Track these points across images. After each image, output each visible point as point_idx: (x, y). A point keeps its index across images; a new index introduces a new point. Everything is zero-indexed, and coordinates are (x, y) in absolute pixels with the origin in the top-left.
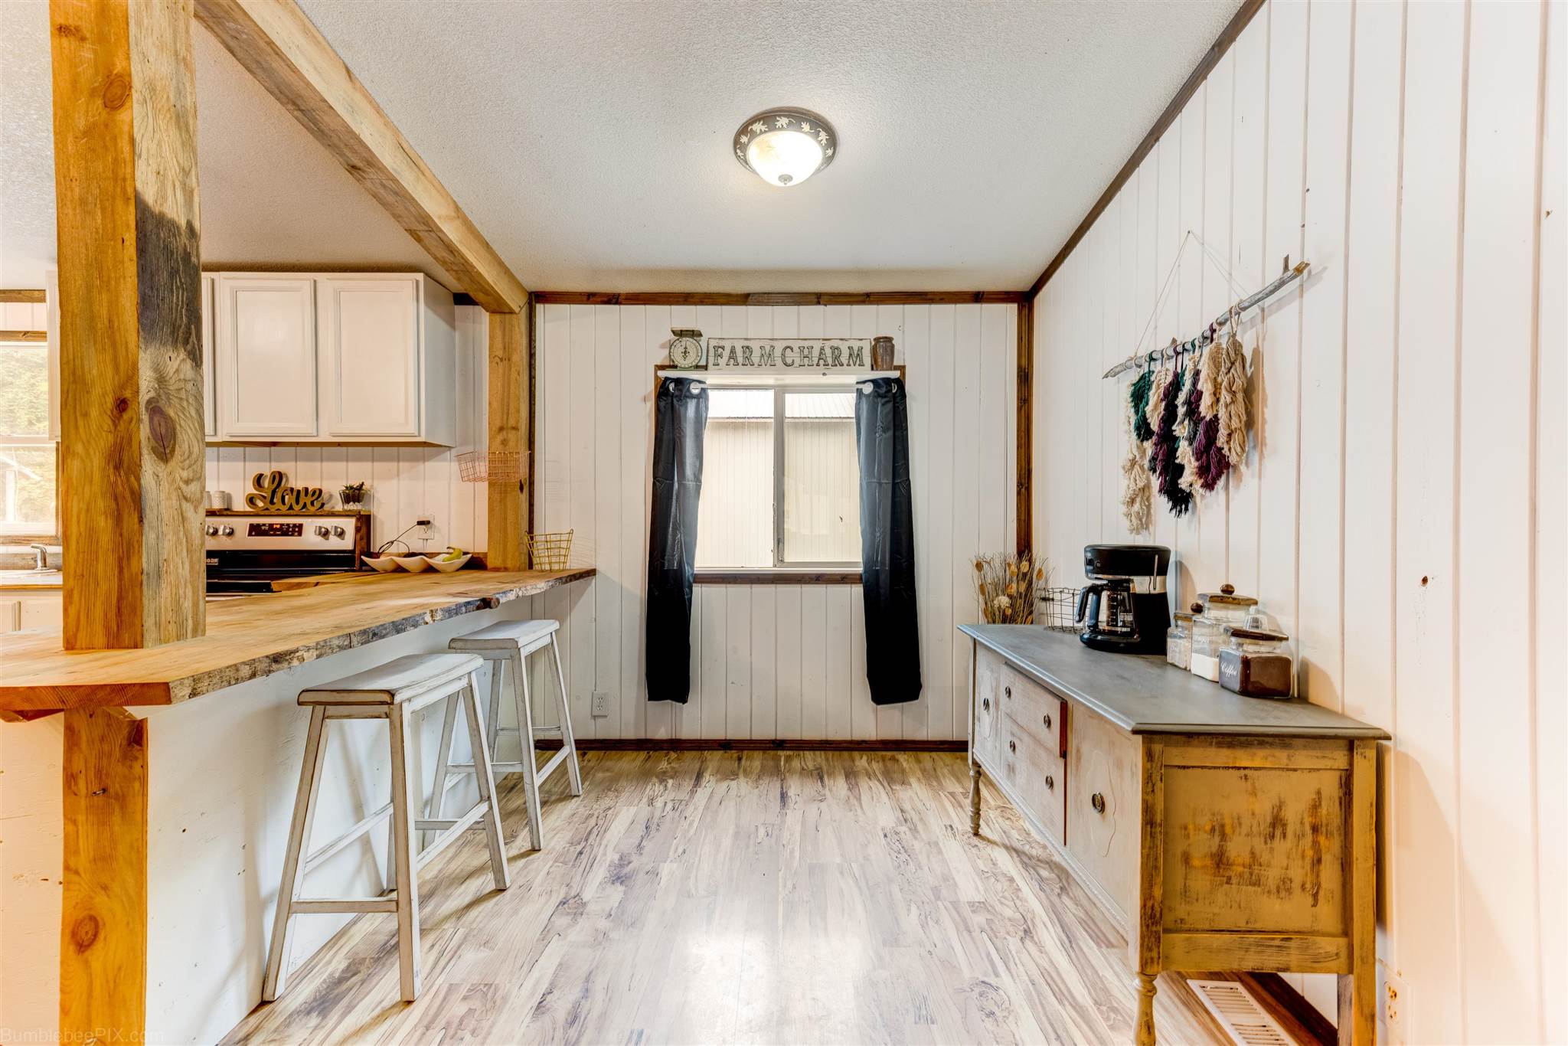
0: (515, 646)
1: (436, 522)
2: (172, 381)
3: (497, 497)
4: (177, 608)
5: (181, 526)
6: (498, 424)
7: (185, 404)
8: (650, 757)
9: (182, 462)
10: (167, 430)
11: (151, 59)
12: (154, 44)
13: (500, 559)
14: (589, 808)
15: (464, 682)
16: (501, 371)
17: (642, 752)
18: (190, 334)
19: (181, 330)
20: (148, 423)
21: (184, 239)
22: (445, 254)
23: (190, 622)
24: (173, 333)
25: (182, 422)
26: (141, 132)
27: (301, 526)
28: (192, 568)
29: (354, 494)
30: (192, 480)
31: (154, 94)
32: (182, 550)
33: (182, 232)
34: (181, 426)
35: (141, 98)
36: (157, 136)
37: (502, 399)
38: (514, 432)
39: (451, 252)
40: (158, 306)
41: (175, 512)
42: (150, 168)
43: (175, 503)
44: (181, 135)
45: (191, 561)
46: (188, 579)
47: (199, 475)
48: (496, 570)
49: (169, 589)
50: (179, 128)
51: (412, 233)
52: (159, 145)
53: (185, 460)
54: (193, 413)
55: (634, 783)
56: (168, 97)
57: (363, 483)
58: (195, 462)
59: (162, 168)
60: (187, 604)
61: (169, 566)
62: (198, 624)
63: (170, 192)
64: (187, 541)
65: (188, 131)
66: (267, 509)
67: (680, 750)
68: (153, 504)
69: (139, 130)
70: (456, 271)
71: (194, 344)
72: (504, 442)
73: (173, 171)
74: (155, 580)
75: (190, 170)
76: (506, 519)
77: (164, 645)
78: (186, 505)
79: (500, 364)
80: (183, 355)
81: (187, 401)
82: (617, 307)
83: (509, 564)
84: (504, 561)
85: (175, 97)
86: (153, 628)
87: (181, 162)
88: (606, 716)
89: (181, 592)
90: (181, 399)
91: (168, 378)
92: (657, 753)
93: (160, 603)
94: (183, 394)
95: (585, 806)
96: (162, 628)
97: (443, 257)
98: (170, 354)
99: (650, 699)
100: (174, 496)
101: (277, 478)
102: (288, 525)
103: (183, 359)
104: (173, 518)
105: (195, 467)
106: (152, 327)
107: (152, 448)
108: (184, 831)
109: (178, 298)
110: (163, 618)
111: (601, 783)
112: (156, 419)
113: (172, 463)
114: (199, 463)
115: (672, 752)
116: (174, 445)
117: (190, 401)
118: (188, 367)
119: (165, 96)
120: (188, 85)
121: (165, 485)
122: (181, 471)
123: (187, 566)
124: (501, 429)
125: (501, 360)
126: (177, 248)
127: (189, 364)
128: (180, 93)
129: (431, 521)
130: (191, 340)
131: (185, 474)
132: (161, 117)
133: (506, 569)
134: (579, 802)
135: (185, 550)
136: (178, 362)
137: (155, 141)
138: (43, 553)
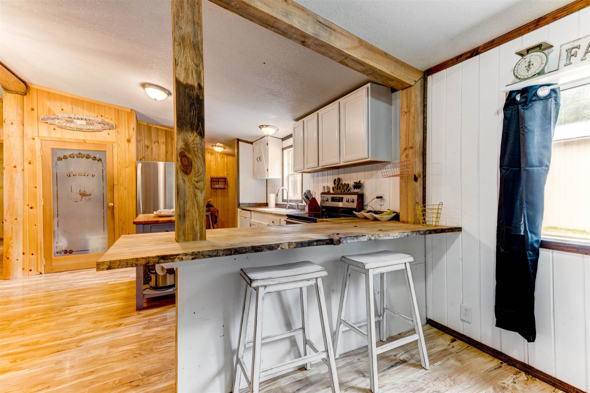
0: (364, 267)
1: (385, 197)
2: (191, 145)
3: (404, 185)
4: (193, 228)
5: (195, 198)
6: (404, 147)
7: (197, 153)
8: (500, 367)
9: (195, 174)
10: (188, 163)
11: (183, 28)
12: (184, 22)
13: (405, 217)
14: (426, 382)
15: (313, 282)
16: (406, 119)
17: (496, 360)
18: (199, 126)
19: (195, 125)
20: (180, 161)
21: (197, 91)
22: (361, 68)
23: (199, 234)
24: (191, 127)
25: (195, 160)
26: (178, 56)
27: (342, 198)
28: (199, 214)
29: (358, 185)
30: (200, 181)
31: (184, 40)
32: (195, 207)
33: (196, 89)
34: (194, 161)
35: (178, 44)
36: (185, 55)
37: (406, 134)
38: (411, 149)
39: (361, 64)
40: (185, 117)
41: (192, 193)
42: (182, 68)
43: (192, 190)
44: (195, 52)
45: (199, 212)
46: (198, 218)
47: (203, 179)
48: (404, 222)
49: (189, 222)
50: (195, 49)
51: (341, 62)
52: (186, 59)
53: (196, 174)
54: (200, 156)
55: (473, 382)
56: (190, 39)
57: (360, 181)
58: (201, 174)
59: (187, 67)
60: (198, 228)
61: (189, 213)
62: (202, 236)
63: (190, 75)
64: (197, 204)
65: (199, 49)
67: (533, 376)
68: (182, 190)
69: (178, 55)
70: (371, 74)
71: (201, 129)
72: (407, 156)
73: (192, 67)
74: (183, 218)
75: (199, 64)
76: (407, 196)
77: (187, 242)
78: (196, 190)
79: (406, 115)
80: (195, 134)
81: (198, 151)
82: (477, 56)
83: (409, 220)
84: (407, 218)
85: (193, 38)
86: (182, 235)
87: (195, 62)
88: (470, 323)
89: (195, 223)
90: (195, 151)
91: (189, 144)
92: (509, 367)
93: (185, 226)
94: (196, 149)
95: (424, 380)
96: (186, 236)
97: (361, 69)
98: (189, 135)
99: (498, 325)
100: (191, 187)
101: (339, 180)
102: (340, 198)
103: (196, 136)
104: (191, 195)
105: (201, 176)
106: (182, 125)
107: (182, 170)
108: (194, 313)
109: (193, 113)
110: (187, 232)
111: (449, 368)
112: (183, 159)
113: (191, 175)
114: (203, 175)
115: (523, 374)
116: (191, 169)
117: (199, 151)
118: (198, 139)
119: (189, 40)
120: (199, 32)
121: (187, 183)
122: (194, 178)
123: (197, 213)
124: (405, 149)
125: (406, 113)
126: (193, 95)
127: (198, 137)
128: (195, 36)
129: (383, 197)
130: (199, 128)
131: (196, 179)
132: (187, 48)
133: (408, 222)
134: (423, 374)
135: (196, 207)
136: (194, 137)
137: (184, 58)
138: (298, 205)
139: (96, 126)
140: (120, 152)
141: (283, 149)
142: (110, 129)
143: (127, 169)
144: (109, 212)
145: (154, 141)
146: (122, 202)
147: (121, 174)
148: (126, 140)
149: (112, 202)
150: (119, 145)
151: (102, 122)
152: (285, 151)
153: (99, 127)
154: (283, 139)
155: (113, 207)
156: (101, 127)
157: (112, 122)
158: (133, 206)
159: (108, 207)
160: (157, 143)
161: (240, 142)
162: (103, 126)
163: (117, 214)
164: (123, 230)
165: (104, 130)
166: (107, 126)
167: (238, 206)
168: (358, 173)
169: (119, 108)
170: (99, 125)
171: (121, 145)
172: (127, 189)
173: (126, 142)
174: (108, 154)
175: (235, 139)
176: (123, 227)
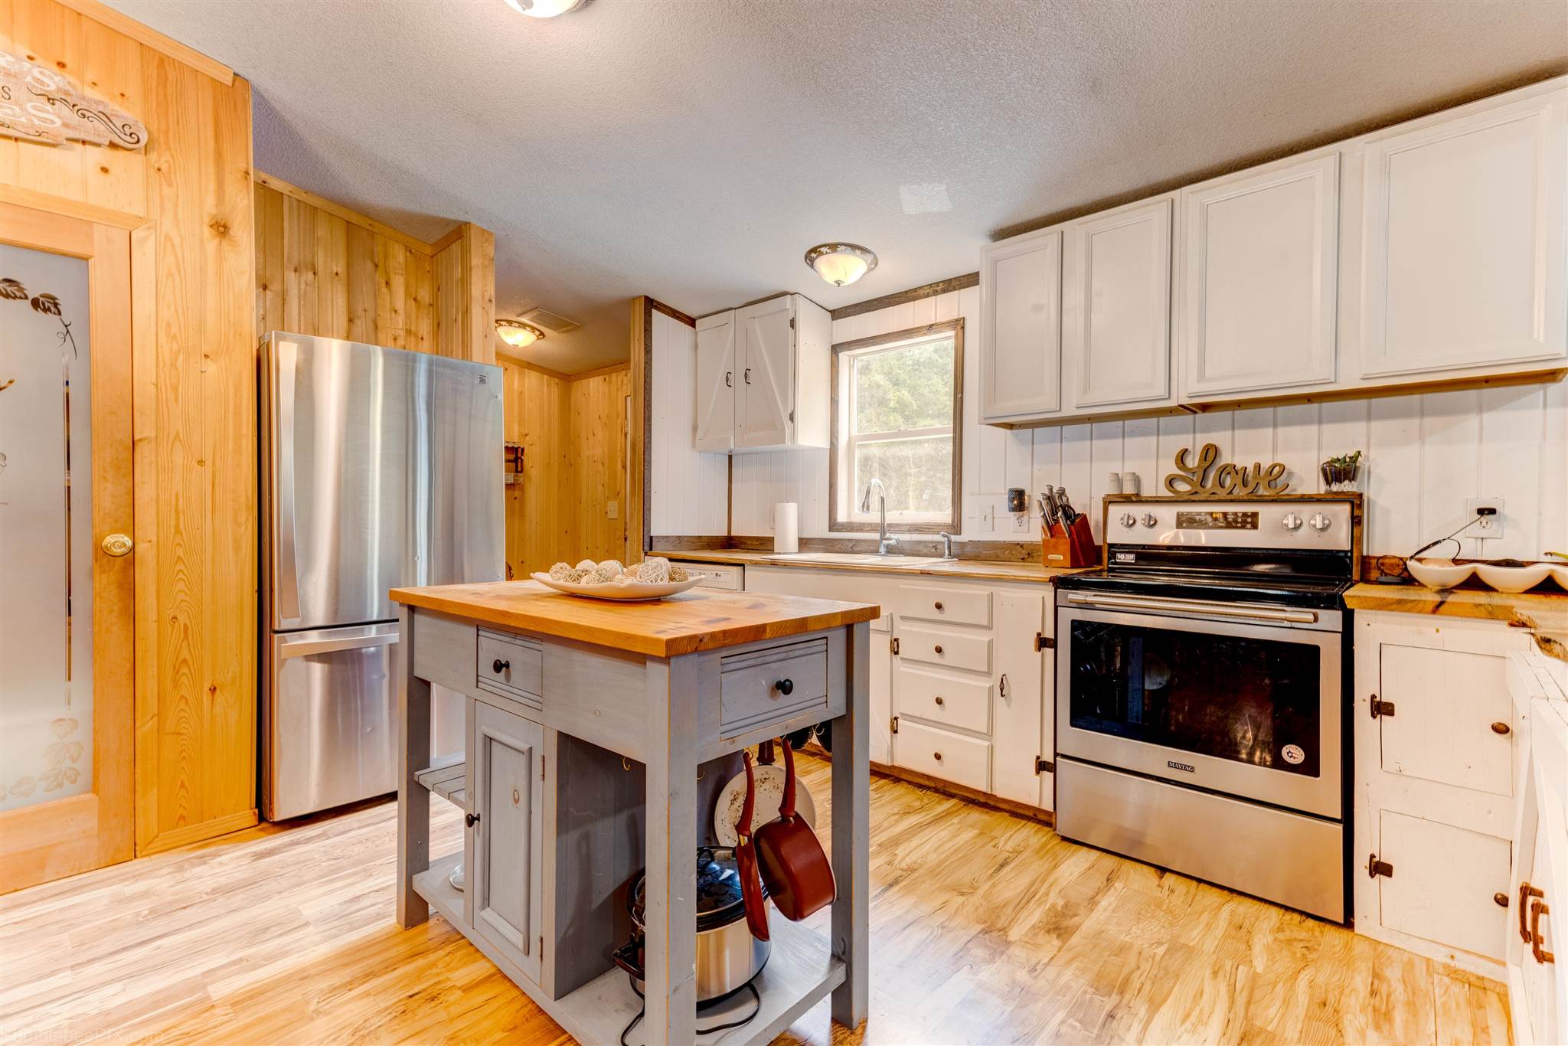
27: (1255, 515)
29: (1340, 471)
57: (1356, 454)
66: (1196, 493)
101: (1211, 453)
102: (1236, 514)
129: (1500, 508)
138: (949, 541)
139: (29, 106)
140: (170, 275)
141: (835, 349)
142: (113, 145)
143: (211, 367)
144: (108, 582)
145: (295, 261)
146: (178, 531)
147: (175, 389)
148: (206, 220)
149: (123, 530)
150: (168, 238)
151: (67, 93)
152: (844, 356)
153: (55, 118)
154: (836, 314)
155: (129, 559)
156: (58, 122)
157: (129, 113)
158: (237, 547)
159: (102, 553)
160: (310, 274)
161: (656, 315)
162: (75, 119)
163: (152, 589)
164: (184, 670)
165: (76, 140)
166: (102, 127)
167: (647, 548)
168: (1327, 428)
169: (167, 51)
170: (49, 107)
171: (177, 241)
172: (209, 463)
173: (207, 232)
174: (102, 277)
175: (634, 299)
176: (185, 654)
